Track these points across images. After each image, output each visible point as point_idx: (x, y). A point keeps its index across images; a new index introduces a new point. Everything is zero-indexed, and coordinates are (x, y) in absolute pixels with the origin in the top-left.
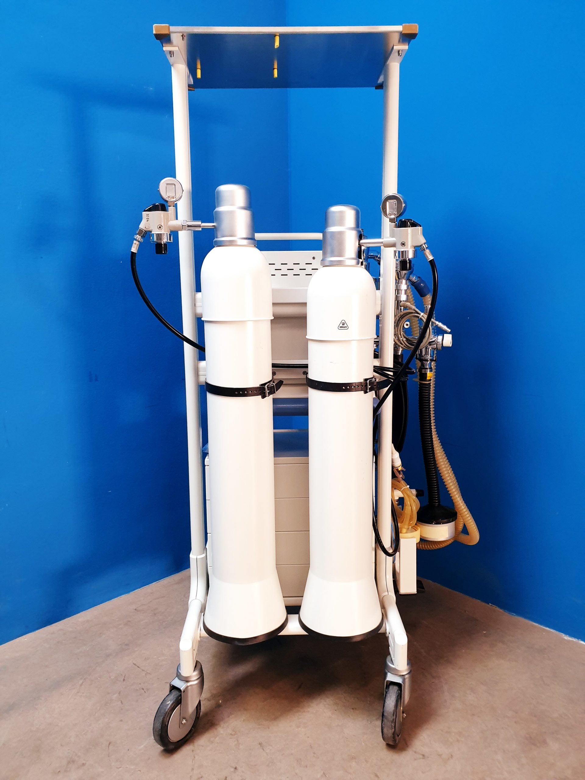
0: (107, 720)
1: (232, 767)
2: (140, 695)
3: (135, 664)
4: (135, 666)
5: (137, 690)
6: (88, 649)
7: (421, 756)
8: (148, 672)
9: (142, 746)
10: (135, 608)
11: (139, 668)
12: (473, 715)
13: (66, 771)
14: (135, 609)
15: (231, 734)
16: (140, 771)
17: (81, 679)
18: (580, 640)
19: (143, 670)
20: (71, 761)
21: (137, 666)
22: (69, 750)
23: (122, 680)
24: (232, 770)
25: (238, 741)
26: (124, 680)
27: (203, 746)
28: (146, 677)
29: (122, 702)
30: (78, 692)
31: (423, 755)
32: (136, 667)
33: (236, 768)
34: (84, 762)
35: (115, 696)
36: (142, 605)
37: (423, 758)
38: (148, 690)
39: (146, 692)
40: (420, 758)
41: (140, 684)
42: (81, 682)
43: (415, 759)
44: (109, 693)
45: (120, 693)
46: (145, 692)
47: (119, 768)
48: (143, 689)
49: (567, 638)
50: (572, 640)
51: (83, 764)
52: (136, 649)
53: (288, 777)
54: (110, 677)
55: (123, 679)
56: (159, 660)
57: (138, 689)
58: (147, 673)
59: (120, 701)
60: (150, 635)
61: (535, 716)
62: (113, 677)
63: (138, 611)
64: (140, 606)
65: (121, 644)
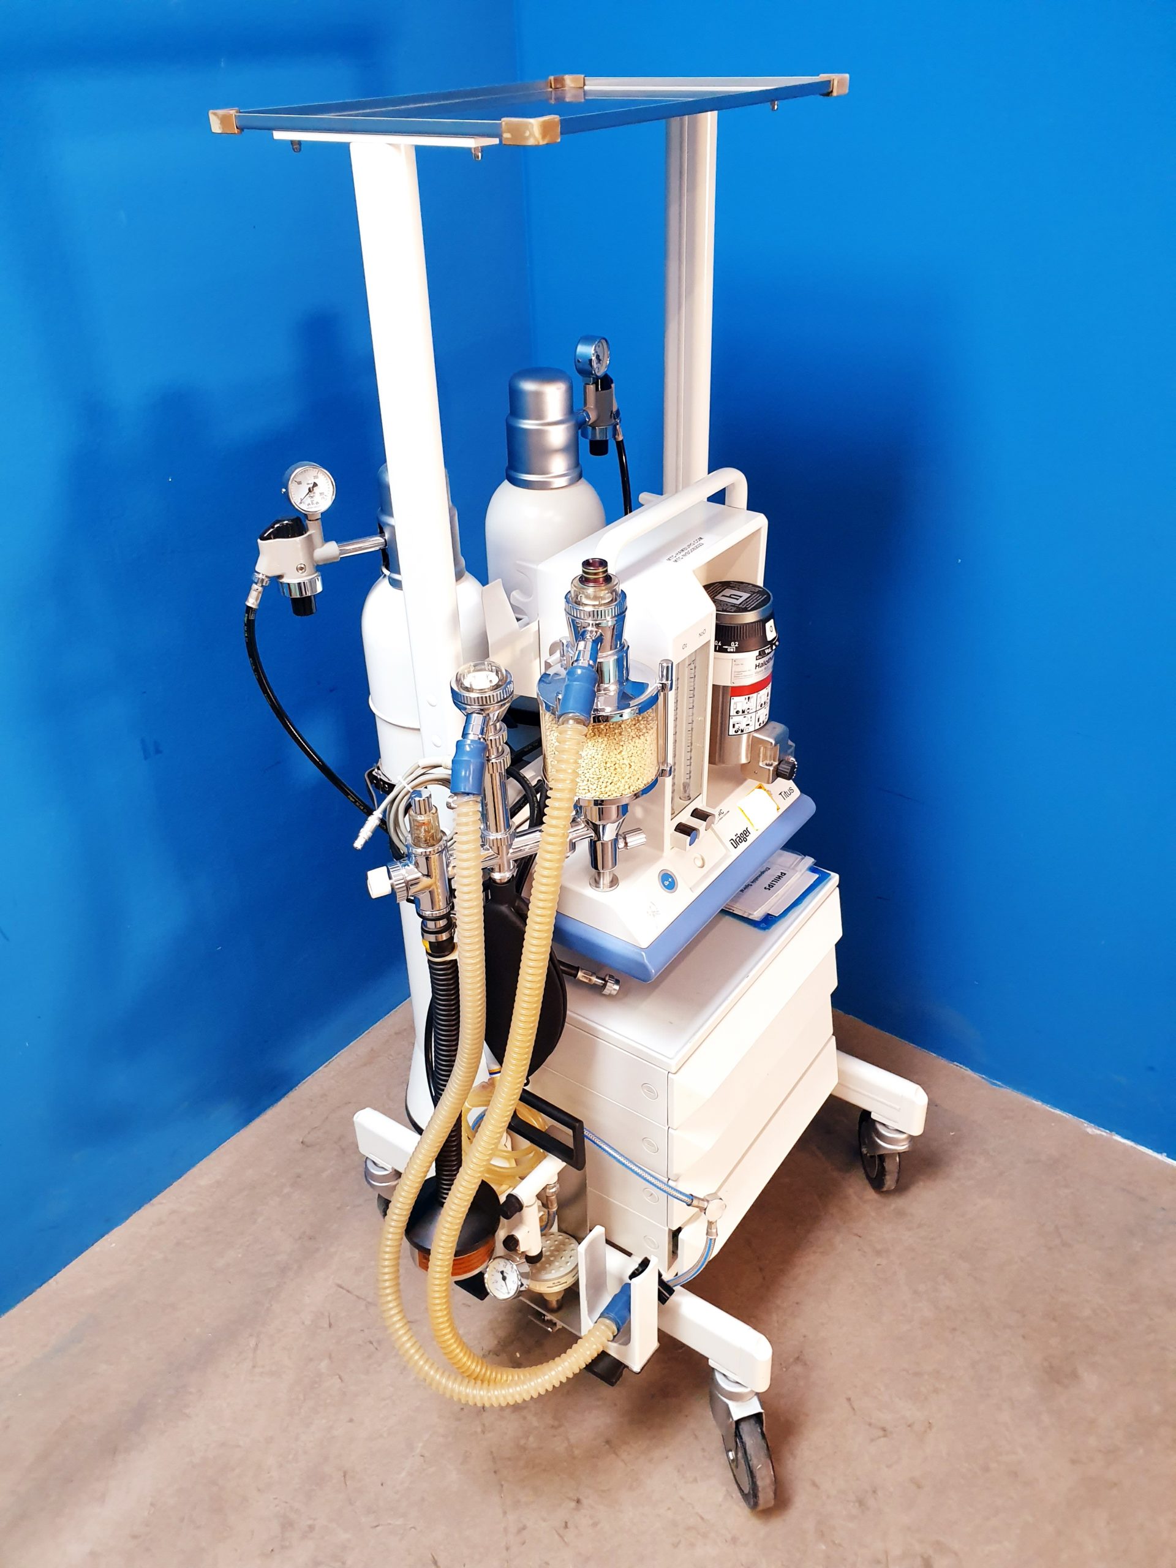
0: (324, 1421)
1: (570, 1499)
2: (369, 1357)
3: (339, 1286)
4: (341, 1290)
5: (360, 1346)
6: (240, 1255)
7: (881, 1433)
8: (369, 1300)
9: (403, 1474)
10: (301, 1140)
11: (349, 1294)
13: (283, 1547)
15: (553, 1427)
16: (414, 1528)
17: (251, 1335)
18: (1113, 1133)
19: (358, 1297)
20: (288, 1525)
21: (345, 1289)
22: (276, 1499)
23: (326, 1325)
24: (573, 1504)
25: (568, 1440)
26: (330, 1325)
27: (509, 1459)
28: (370, 1312)
29: (340, 1378)
30: (254, 1367)
31: (884, 1429)
32: (345, 1291)
33: (578, 1501)
34: (310, 1522)
35: (324, 1364)
36: (312, 1129)
37: (885, 1436)
38: (379, 1342)
39: (378, 1348)
40: (880, 1437)
41: (362, 1330)
42: (252, 1343)
43: (872, 1440)
44: (311, 1360)
45: (330, 1357)
46: (377, 1349)
47: (376, 1527)
48: (371, 1343)
49: (1092, 1130)
50: (1101, 1134)
51: (311, 1528)
52: (333, 1250)
53: (669, 1509)
54: (303, 1323)
55: (328, 1322)
57: (361, 1343)
58: (369, 1303)
59: (337, 1376)
60: (348, 1208)
61: (1055, 1319)
62: (307, 1323)
63: (308, 1146)
64: (309, 1133)
65: (300, 1238)
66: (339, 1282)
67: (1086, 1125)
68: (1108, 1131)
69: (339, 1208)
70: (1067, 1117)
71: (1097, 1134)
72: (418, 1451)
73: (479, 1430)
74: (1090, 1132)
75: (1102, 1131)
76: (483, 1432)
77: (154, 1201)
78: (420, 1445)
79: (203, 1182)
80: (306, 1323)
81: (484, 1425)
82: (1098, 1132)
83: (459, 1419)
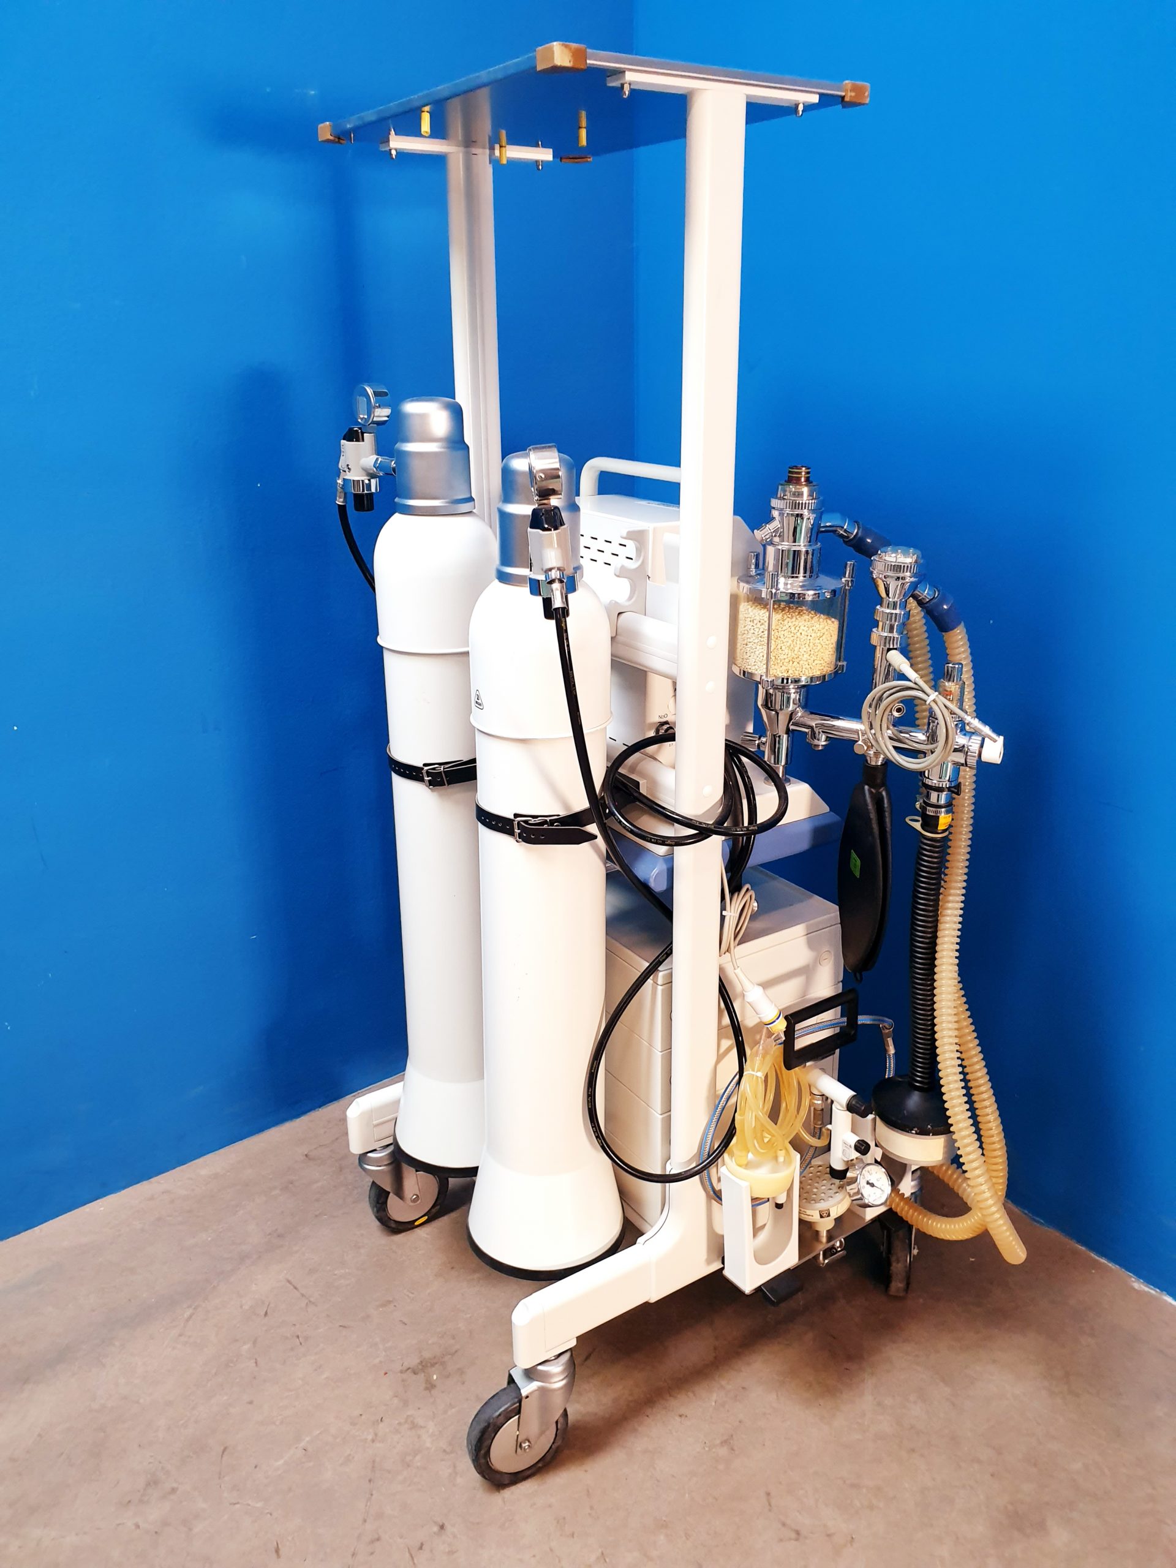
0: (225, 1398)
1: (435, 1523)
2: (292, 1349)
3: (289, 1282)
4: (289, 1285)
5: (287, 1338)
6: (209, 1239)
7: (793, 1535)
8: (312, 1299)
9: (281, 1462)
10: (306, 1153)
11: (295, 1290)
12: (913, 1450)
13: (141, 1501)
14: (306, 1155)
15: (444, 1451)
16: (271, 1514)
17: (189, 1307)
18: (1164, 1292)
19: (303, 1295)
20: (153, 1482)
21: (293, 1285)
22: (152, 1456)
23: (262, 1314)
24: (436, 1529)
25: (455, 1467)
26: (266, 1314)
27: (389, 1472)
28: (307, 1311)
29: (256, 1363)
30: (180, 1335)
31: (798, 1533)
32: (292, 1287)
33: (442, 1527)
34: (175, 1485)
35: (246, 1347)
36: (320, 1146)
37: (797, 1540)
38: (307, 1338)
39: (303, 1344)
40: (790, 1539)
41: (294, 1325)
42: (186, 1315)
43: (781, 1540)
44: (237, 1340)
45: (255, 1343)
46: (301, 1344)
47: (235, 1504)
48: (298, 1337)
49: (1139, 1285)
50: (1148, 1292)
51: (174, 1490)
52: (295, 1249)
53: (534, 1556)
54: (241, 1307)
55: (264, 1311)
56: (335, 1275)
57: (289, 1335)
58: (310, 1301)
59: (254, 1361)
60: (326, 1217)
61: (1035, 1465)
62: (246, 1307)
63: (310, 1159)
64: (315, 1149)
65: (270, 1234)
66: (290, 1279)
67: (1133, 1279)
68: (1158, 1290)
69: (316, 1216)
70: (1113, 1267)
71: (1144, 1291)
72: (302, 1444)
73: (370, 1437)
74: (1136, 1288)
75: (1152, 1289)
76: (373, 1441)
77: (153, 1180)
78: (308, 1439)
79: (204, 1172)
80: (244, 1307)
81: (376, 1435)
82: (1146, 1289)
83: (353, 1424)
